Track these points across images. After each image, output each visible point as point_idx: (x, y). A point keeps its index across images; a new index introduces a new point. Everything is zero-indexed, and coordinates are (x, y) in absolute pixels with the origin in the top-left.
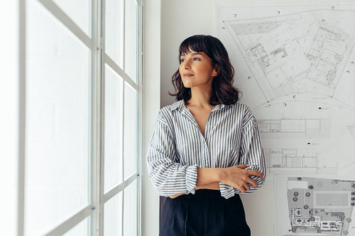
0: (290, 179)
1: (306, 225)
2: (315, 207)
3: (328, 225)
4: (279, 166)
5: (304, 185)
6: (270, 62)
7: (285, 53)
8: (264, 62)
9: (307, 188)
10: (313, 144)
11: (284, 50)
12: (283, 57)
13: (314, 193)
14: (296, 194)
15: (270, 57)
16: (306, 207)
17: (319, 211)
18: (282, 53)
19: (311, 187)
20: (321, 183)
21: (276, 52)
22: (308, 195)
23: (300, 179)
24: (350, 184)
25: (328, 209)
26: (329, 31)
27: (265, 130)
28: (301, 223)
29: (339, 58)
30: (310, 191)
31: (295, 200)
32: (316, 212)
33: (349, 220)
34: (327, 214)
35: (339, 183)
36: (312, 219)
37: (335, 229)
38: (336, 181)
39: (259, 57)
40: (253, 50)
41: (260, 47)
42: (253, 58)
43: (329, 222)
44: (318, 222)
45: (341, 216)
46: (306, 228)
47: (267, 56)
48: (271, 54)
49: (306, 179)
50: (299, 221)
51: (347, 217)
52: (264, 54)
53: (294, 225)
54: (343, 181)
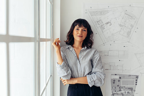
0: (112, 75)
1: (118, 93)
2: (122, 86)
3: (126, 93)
4: (108, 70)
5: (117, 77)
6: (105, 28)
7: (111, 24)
8: (102, 27)
9: (119, 78)
10: (122, 61)
11: (110, 22)
12: (110, 25)
13: (121, 80)
14: (114, 81)
15: (105, 25)
16: (118, 86)
17: (123, 87)
18: (110, 24)
19: (120, 78)
20: (124, 76)
21: (107, 23)
22: (119, 81)
23: (116, 75)
24: (135, 77)
25: (126, 86)
26: (129, 15)
27: (102, 55)
28: (116, 92)
29: (132, 26)
30: (120, 79)
31: (114, 83)
32: (122, 88)
33: (135, 91)
34: (126, 88)
35: (131, 76)
36: (120, 90)
37: (129, 94)
38: (130, 75)
39: (100, 25)
40: (98, 22)
41: (101, 21)
42: (98, 26)
43: (127, 92)
44: (123, 91)
45: (131, 89)
46: (118, 94)
47: (104, 25)
48: (105, 24)
49: (118, 75)
50: (115, 91)
51: (134, 89)
52: (102, 24)
53: (113, 93)
54: (133, 75)
